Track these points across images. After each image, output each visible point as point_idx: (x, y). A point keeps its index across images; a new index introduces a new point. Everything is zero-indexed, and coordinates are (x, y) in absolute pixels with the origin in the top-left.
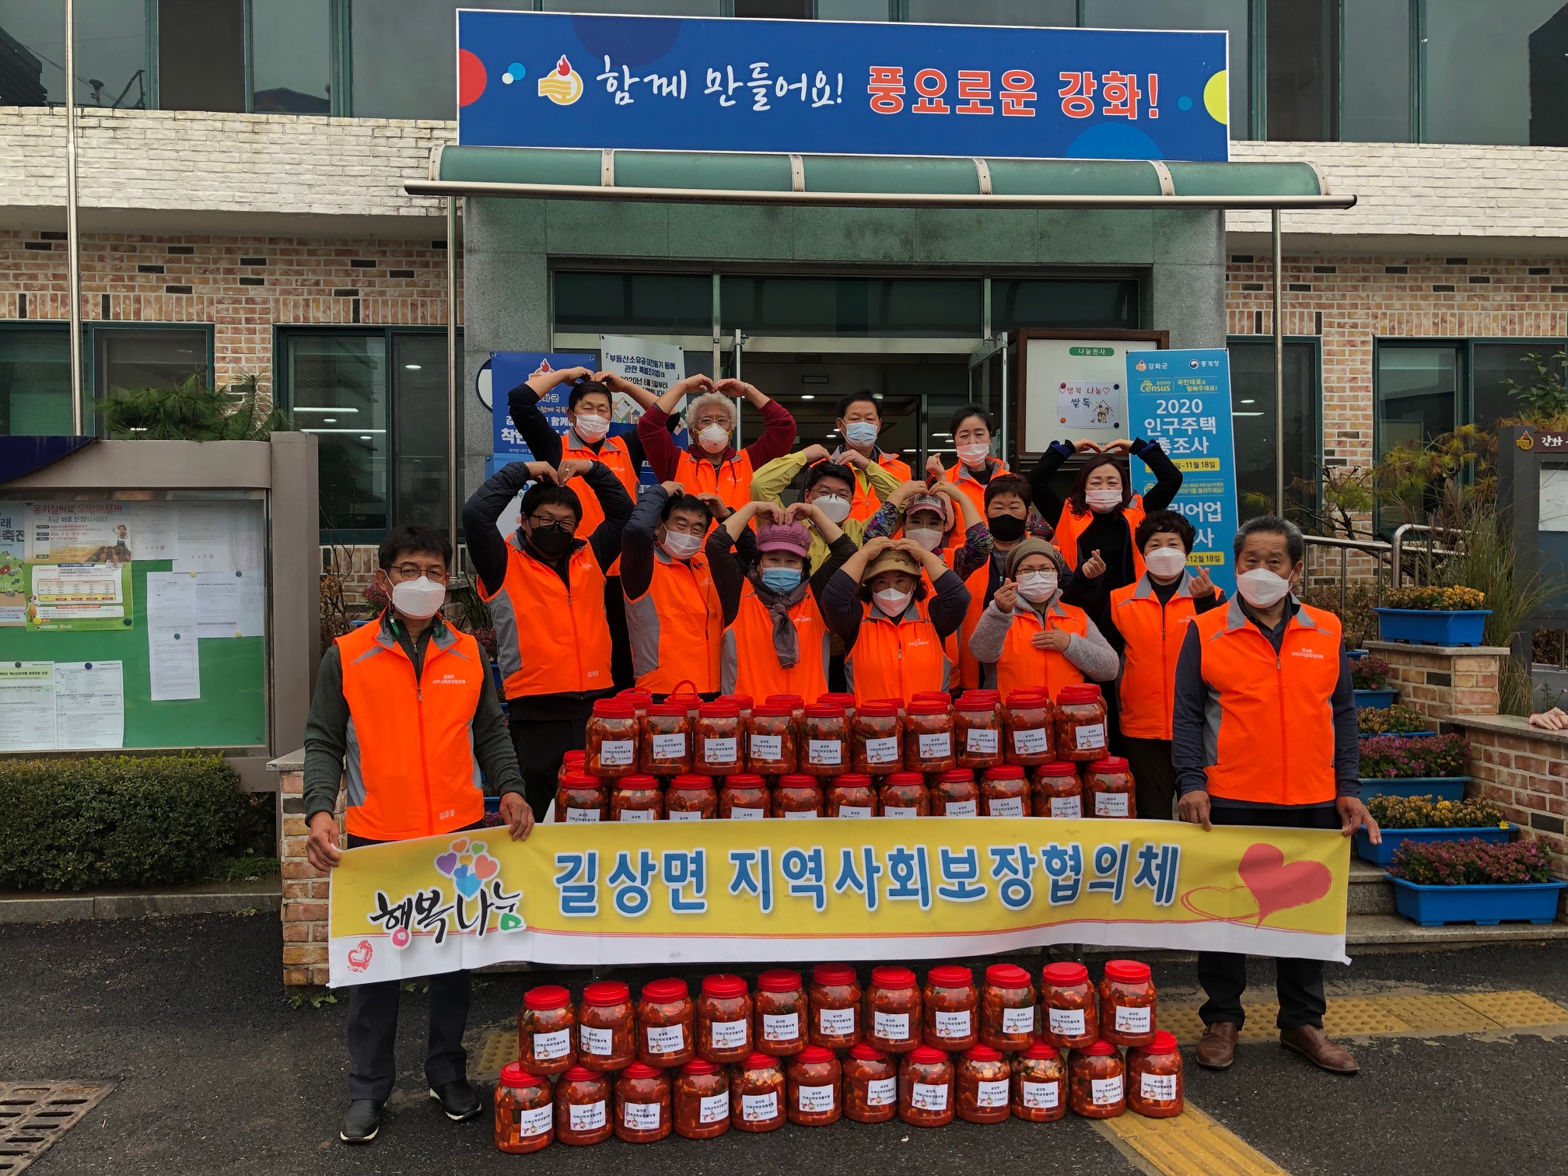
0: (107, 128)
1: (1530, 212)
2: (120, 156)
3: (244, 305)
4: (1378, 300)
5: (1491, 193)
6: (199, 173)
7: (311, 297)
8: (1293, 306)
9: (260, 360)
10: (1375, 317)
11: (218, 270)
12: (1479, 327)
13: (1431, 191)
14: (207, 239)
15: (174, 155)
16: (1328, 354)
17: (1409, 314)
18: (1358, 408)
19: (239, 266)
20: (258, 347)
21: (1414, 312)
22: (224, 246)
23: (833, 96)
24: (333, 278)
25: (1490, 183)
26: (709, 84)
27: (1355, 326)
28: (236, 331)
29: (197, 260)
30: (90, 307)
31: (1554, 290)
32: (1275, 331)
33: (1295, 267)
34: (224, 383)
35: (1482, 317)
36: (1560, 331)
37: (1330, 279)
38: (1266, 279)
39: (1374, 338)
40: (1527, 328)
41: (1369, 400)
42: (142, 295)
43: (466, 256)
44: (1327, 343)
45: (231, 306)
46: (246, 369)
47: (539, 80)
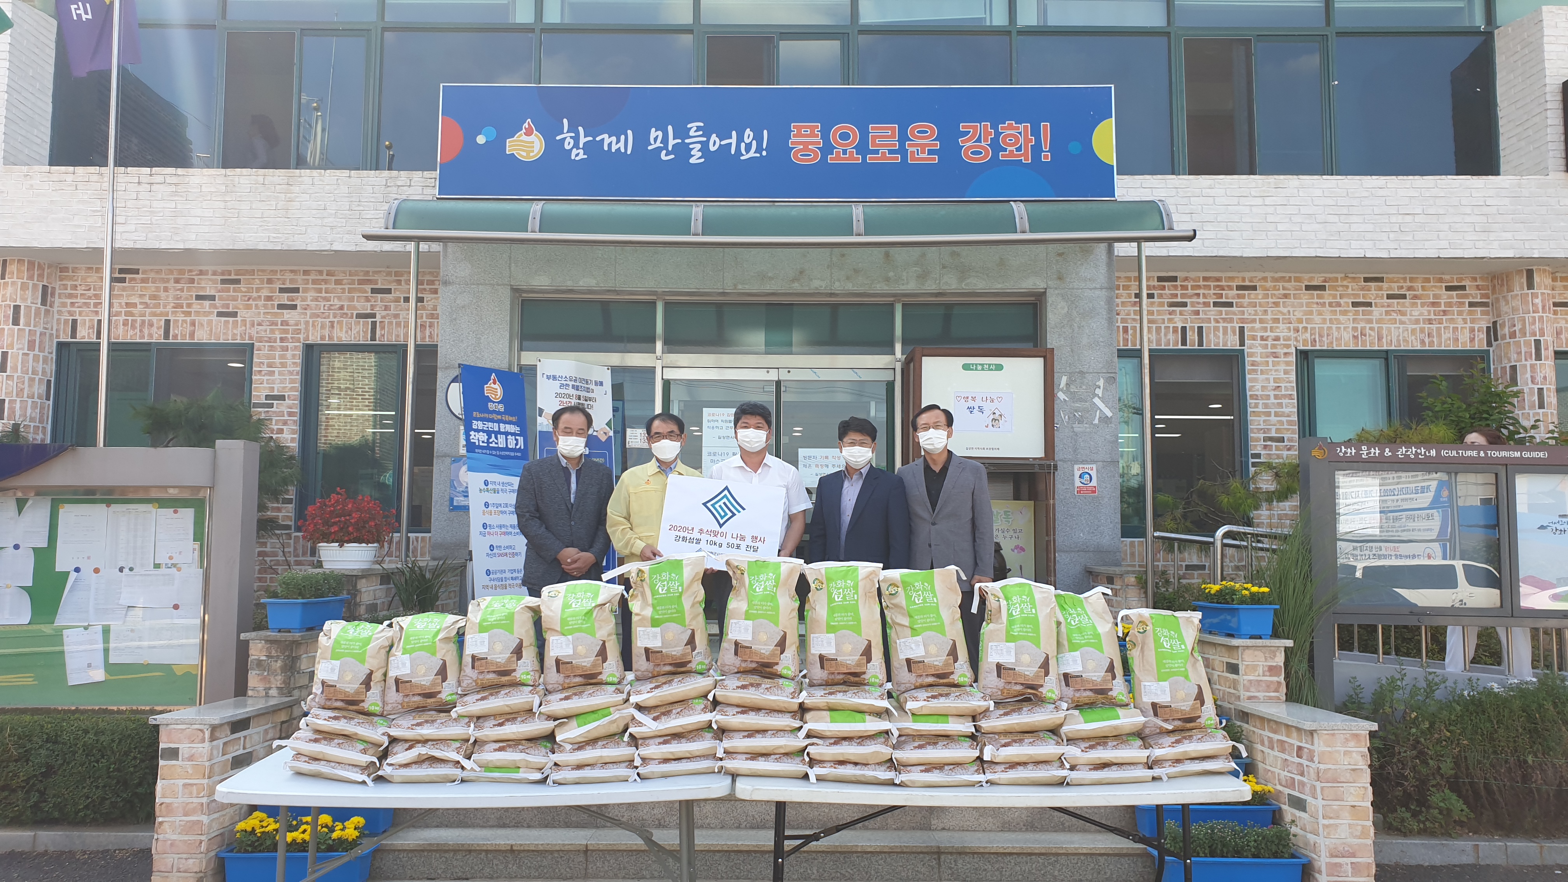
0: (170, 184)
1: (1432, 236)
2: (179, 206)
3: (279, 327)
4: (1299, 314)
5: (1394, 219)
6: (243, 219)
7: (336, 320)
8: (1217, 321)
9: (291, 373)
10: (1297, 330)
11: (259, 297)
12: (1398, 341)
13: (1335, 219)
14: (251, 272)
15: (222, 205)
16: (1253, 365)
17: (1329, 328)
18: (1283, 415)
19: (278, 294)
20: (289, 362)
21: (1334, 326)
22: (265, 277)
23: (759, 150)
24: (355, 303)
25: (1393, 210)
26: (652, 141)
27: (1277, 339)
28: (272, 348)
29: (243, 289)
30: (154, 329)
31: (1471, 304)
32: (1201, 343)
33: (1218, 286)
34: (259, 393)
35: (1401, 330)
36: (1480, 343)
37: (1252, 296)
38: (1191, 297)
39: (1296, 349)
40: (1446, 341)
41: (1294, 407)
42: (197, 319)
43: (441, 287)
44: (1251, 355)
45: (268, 328)
46: (278, 381)
47: (508, 140)
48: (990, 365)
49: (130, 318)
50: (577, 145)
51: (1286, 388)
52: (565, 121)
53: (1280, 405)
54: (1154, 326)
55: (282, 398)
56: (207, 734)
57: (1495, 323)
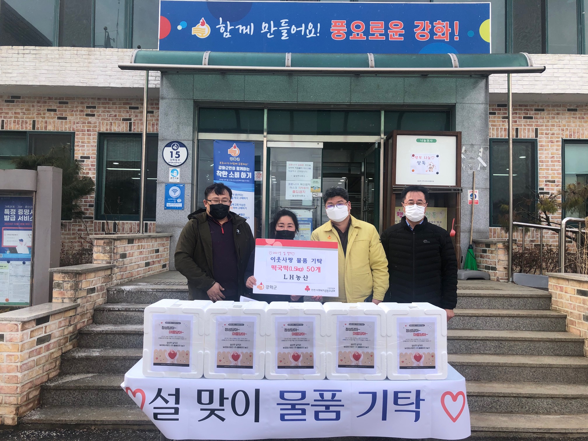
0: (33, 54)
2: (37, 65)
3: (87, 124)
4: (564, 123)
6: (67, 71)
7: (113, 121)
8: (525, 126)
9: (92, 146)
10: (563, 130)
11: (77, 110)
14: (73, 99)
15: (58, 64)
16: (541, 146)
17: (578, 129)
18: (555, 170)
19: (86, 109)
20: (91, 141)
21: (581, 128)
22: (80, 101)
23: (316, 33)
24: (122, 114)
26: (263, 29)
27: (553, 134)
28: (83, 135)
29: (69, 107)
30: (28, 125)
32: (517, 136)
33: (526, 109)
34: (78, 155)
37: (542, 114)
39: (562, 139)
41: (560, 166)
42: (48, 120)
43: (160, 101)
44: (540, 142)
45: (82, 125)
46: (86, 150)
47: (193, 28)
48: (430, 140)
49: (17, 120)
50: (226, 31)
51: (557, 158)
52: (221, 19)
53: (554, 165)
54: (495, 128)
55: (88, 158)
56: (20, 327)
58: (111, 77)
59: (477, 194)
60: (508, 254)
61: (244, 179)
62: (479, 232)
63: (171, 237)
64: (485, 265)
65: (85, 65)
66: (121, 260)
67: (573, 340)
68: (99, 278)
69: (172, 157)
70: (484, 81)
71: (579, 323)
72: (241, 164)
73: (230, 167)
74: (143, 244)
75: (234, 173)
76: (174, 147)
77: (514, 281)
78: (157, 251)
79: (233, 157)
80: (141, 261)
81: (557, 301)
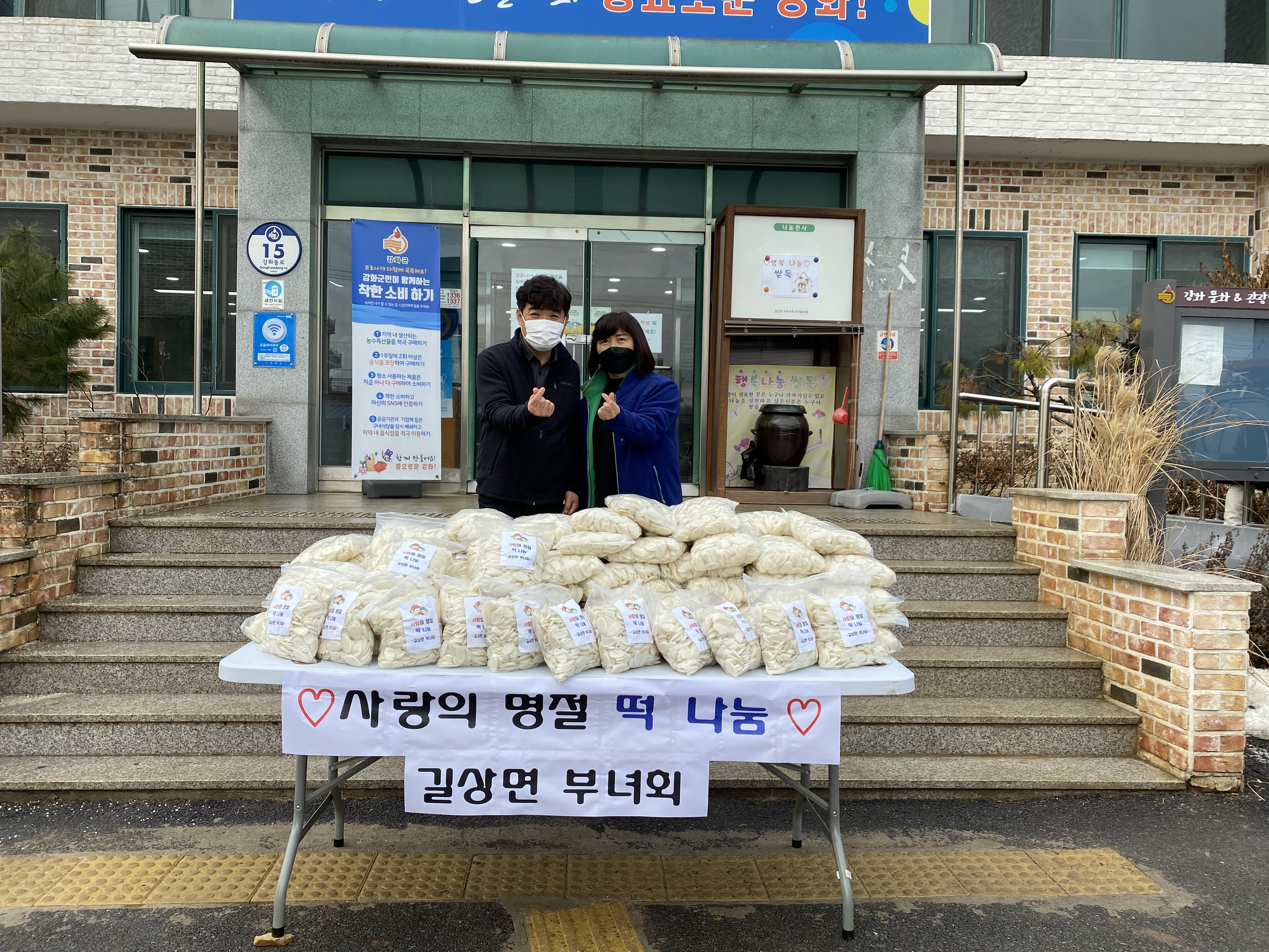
1: (1214, 122)
3: (93, 189)
4: (1080, 200)
5: (1180, 104)
6: (42, 71)
7: (150, 183)
8: (1003, 205)
9: (106, 236)
10: (1077, 216)
11: (71, 158)
12: (1169, 227)
13: (1126, 103)
14: (61, 132)
15: (21, 55)
16: (1034, 248)
17: (1107, 214)
18: (1059, 296)
19: (89, 155)
20: (104, 225)
21: (1111, 212)
22: (76, 138)
24: (169, 167)
25: (1180, 95)
27: (1058, 223)
28: (86, 210)
29: (54, 150)
31: (1238, 194)
32: (987, 227)
33: (1006, 171)
34: (75, 255)
35: (1172, 217)
36: (1242, 232)
37: (1037, 182)
38: (980, 181)
39: (1075, 234)
40: (1212, 229)
41: (1069, 289)
42: (7, 178)
43: (240, 134)
44: (1032, 238)
45: (81, 190)
46: (93, 244)
48: (801, 226)
51: (1064, 271)
53: (1057, 287)
54: (945, 208)
55: (98, 260)
57: (1258, 213)
58: (140, 86)
59: (895, 340)
60: (949, 457)
61: (417, 302)
62: (897, 416)
63: (268, 423)
64: (904, 480)
65: (82, 56)
66: (142, 464)
67: (1047, 616)
68: (87, 499)
69: (267, 256)
70: (917, 105)
71: (1062, 584)
72: (412, 270)
73: (388, 277)
74: (199, 434)
75: (395, 290)
76: (270, 235)
77: (958, 510)
78: (236, 452)
79: (394, 256)
80: (194, 469)
81: (1025, 542)
